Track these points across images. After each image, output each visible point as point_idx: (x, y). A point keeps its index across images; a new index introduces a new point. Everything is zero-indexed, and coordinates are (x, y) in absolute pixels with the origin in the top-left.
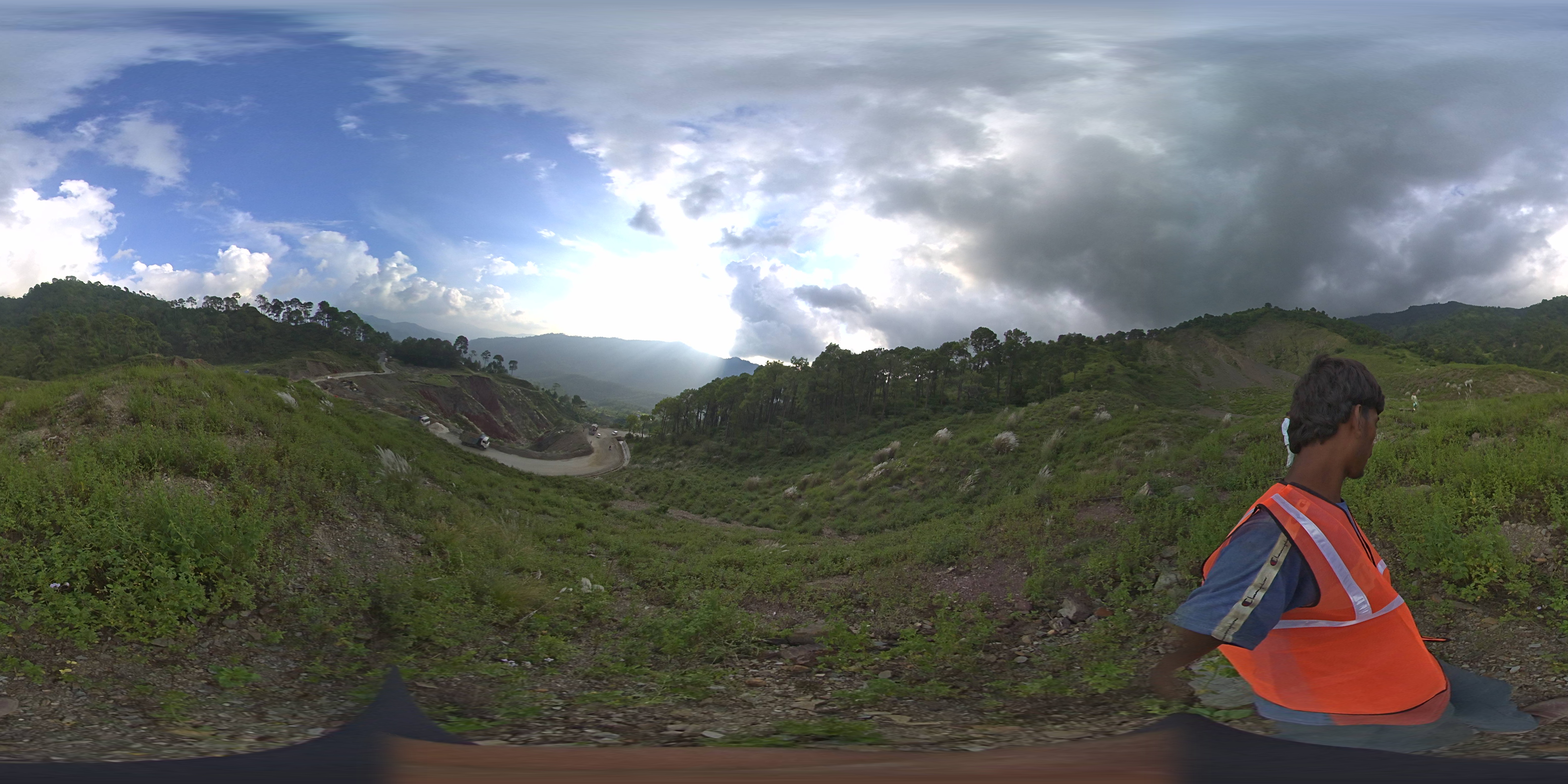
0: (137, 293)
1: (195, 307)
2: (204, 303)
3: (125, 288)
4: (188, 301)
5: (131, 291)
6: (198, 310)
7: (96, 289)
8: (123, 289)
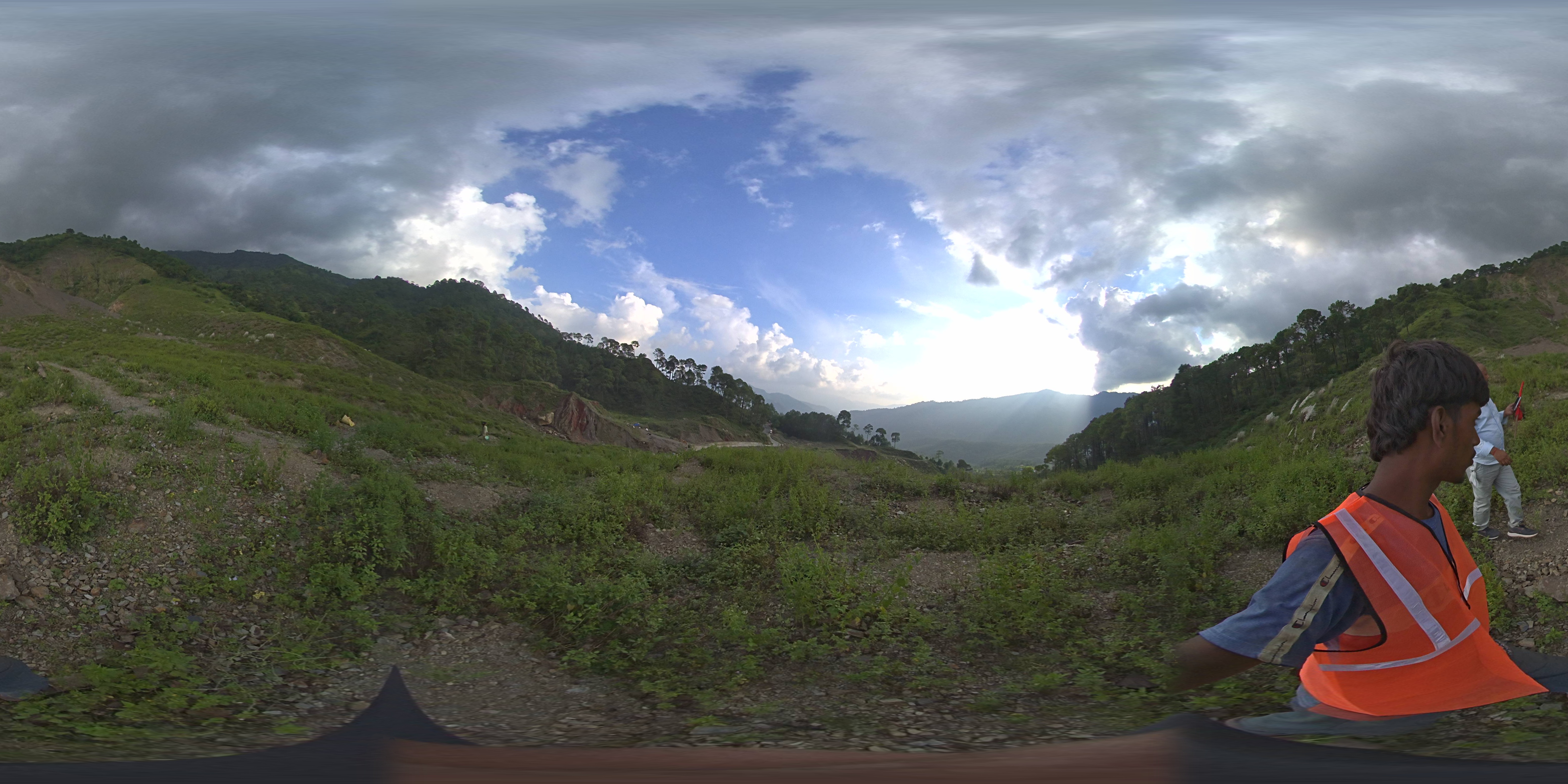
0: (536, 316)
1: (590, 345)
2: (600, 343)
3: (526, 308)
4: (585, 338)
5: (530, 312)
6: (592, 348)
7: (497, 298)
8: (523, 308)
